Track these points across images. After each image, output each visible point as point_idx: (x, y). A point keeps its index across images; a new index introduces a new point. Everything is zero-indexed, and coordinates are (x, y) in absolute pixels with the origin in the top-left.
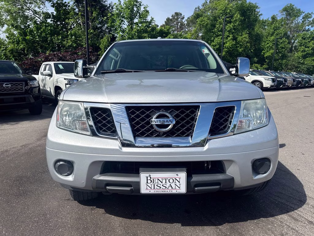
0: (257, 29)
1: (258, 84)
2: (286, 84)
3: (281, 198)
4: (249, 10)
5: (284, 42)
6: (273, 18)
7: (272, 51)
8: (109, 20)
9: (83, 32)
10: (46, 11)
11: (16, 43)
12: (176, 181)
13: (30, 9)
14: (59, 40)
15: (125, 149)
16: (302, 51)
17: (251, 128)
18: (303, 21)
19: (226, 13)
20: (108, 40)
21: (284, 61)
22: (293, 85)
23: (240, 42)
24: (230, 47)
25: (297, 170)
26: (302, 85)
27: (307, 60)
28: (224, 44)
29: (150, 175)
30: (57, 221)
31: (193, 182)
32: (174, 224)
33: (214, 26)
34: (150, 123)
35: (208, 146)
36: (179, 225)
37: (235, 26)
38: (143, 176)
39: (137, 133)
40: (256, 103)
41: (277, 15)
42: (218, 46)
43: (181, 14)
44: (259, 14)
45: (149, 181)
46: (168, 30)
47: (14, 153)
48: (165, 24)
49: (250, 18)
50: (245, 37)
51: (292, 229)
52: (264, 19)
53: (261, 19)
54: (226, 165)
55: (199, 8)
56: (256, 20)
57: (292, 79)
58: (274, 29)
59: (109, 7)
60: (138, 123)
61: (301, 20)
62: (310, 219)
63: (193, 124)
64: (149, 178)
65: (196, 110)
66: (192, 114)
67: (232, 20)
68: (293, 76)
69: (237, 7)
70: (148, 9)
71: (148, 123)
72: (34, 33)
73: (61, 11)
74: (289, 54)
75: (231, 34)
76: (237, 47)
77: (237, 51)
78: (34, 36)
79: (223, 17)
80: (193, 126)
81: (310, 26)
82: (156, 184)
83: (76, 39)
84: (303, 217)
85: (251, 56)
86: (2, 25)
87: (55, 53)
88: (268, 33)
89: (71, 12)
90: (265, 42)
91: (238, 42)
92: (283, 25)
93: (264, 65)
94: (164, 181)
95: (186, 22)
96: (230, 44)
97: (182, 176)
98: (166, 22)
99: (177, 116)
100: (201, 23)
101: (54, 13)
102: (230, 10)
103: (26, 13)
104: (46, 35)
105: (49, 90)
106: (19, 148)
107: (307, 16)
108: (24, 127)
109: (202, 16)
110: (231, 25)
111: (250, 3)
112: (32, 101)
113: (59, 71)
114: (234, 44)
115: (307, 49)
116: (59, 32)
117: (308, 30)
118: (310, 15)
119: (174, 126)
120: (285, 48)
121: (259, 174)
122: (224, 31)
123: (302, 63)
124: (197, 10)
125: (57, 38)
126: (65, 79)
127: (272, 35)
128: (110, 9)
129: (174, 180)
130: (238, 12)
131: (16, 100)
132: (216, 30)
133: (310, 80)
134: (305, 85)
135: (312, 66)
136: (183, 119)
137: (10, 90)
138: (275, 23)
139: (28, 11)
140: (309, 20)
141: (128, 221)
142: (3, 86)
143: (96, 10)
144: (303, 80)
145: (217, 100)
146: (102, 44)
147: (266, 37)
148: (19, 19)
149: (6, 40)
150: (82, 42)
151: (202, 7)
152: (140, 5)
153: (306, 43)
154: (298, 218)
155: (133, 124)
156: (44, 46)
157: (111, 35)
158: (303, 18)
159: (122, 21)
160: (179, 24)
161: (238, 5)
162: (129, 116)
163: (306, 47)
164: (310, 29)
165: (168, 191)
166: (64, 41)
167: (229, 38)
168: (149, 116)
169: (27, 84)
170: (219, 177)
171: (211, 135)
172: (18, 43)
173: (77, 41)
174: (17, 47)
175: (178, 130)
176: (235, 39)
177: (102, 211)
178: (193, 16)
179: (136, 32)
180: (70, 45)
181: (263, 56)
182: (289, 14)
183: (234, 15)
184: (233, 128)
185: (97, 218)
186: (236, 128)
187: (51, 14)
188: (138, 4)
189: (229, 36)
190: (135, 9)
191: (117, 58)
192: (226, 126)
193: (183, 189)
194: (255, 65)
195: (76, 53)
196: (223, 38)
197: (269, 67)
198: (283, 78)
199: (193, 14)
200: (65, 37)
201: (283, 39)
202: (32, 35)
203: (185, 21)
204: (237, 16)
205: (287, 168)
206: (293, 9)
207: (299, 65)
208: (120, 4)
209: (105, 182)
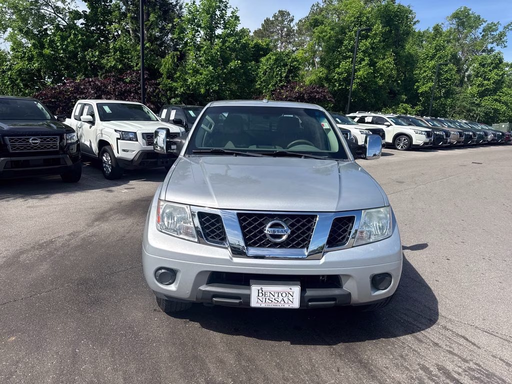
0: (410, 47)
1: (404, 140)
2: (448, 141)
3: (408, 316)
4: (397, 16)
5: (451, 70)
6: (437, 29)
7: (430, 84)
8: (175, 28)
9: (134, 46)
10: (74, 9)
11: (27, 60)
12: (289, 295)
13: (50, 4)
14: (95, 57)
15: (237, 260)
16: (479, 85)
17: (371, 240)
18: (483, 35)
19: (361, 22)
20: (173, 62)
21: (449, 101)
22: (458, 142)
23: (381, 69)
24: (364, 77)
25: (435, 282)
26: (473, 142)
27: (486, 100)
28: (355, 71)
29: (261, 288)
30: (147, 335)
31: (307, 296)
32: (282, 342)
33: (340, 42)
34: (263, 232)
35: (325, 259)
36: (289, 343)
37: (374, 43)
38: (255, 289)
39: (249, 242)
40: (379, 212)
41: (442, 24)
42: (346, 75)
43: (289, 14)
44: (414, 20)
45: (261, 295)
46: (268, 45)
47: (63, 246)
48: (261, 28)
49: (398, 30)
50: (389, 62)
51: (414, 350)
52: (422, 31)
53: (417, 31)
54: (343, 279)
55: (318, 6)
56: (408, 33)
57: (459, 132)
58: (436, 49)
59: (176, 5)
60: (250, 232)
61: (481, 33)
62: (436, 341)
63: (309, 234)
64: (260, 291)
65: (313, 219)
66: (309, 223)
67: (369, 34)
68: (460, 126)
69: (378, 10)
70: (238, 14)
71: (262, 231)
72: (56, 44)
73: (99, 10)
74: (458, 89)
75: (366, 57)
76: (375, 77)
77: (376, 83)
78: (55, 50)
79: (355, 29)
80: (309, 237)
81: (495, 44)
82: (268, 298)
83: (122, 57)
84: (429, 338)
85: (397, 92)
86: (4, 28)
87: (90, 79)
88: (426, 55)
89: (114, 11)
90: (421, 70)
91: (378, 69)
92: (451, 41)
93: (416, 105)
94: (276, 295)
95: (296, 28)
96: (365, 73)
97: (296, 290)
98: (263, 25)
99: (292, 226)
100: (320, 35)
101: (86, 12)
102: (367, 18)
103: (42, 11)
104: (76, 48)
105: (88, 143)
106: (67, 237)
107: (491, 28)
108: (61, 204)
109: (322, 23)
110: (368, 43)
111: (399, 5)
112: (70, 163)
113: (105, 117)
114: (371, 73)
115: (486, 82)
116: (94, 43)
117: (492, 50)
118: (495, 25)
119: (289, 236)
120: (451, 79)
121: (379, 290)
122: (357, 52)
123: (477, 104)
124: (315, 8)
125: (92, 54)
126: (116, 131)
127: (432, 58)
128: (177, 10)
129: (287, 294)
130: (379, 22)
131: (46, 162)
132: (344, 48)
133: (486, 134)
134: (477, 141)
135: (493, 109)
136: (298, 229)
137: (39, 147)
138: (437, 39)
139: (46, 8)
140: (492, 35)
141: (230, 337)
142: (29, 142)
143: (155, 10)
144: (475, 135)
145: (336, 209)
146: (163, 66)
147: (422, 61)
148: (30, 19)
149: (9, 53)
150: (131, 61)
151: (323, 4)
152: (226, 7)
153: (486, 72)
154: (424, 339)
155: (244, 233)
156: (71, 66)
157: (179, 53)
158: (484, 31)
159: (197, 31)
160: (285, 29)
161: (381, 8)
162: (241, 223)
163: (485, 79)
164: (494, 48)
165: (280, 305)
166: (104, 58)
167: (364, 63)
168: (262, 224)
169: (62, 139)
170: (335, 292)
171: (329, 247)
172: (30, 59)
173: (124, 60)
174: (29, 66)
175: (293, 240)
176: (372, 64)
177: (197, 325)
178: (307, 17)
179: (218, 51)
180: (112, 65)
181: (417, 90)
182: (462, 24)
183: (373, 25)
184: (354, 234)
185: (193, 332)
186: (358, 232)
187: (82, 13)
188: (222, 6)
189: (364, 60)
190: (218, 13)
191: (210, 128)
192: (344, 237)
193: (296, 304)
194: (402, 105)
195: (122, 80)
196: (354, 62)
197: (425, 110)
198: (445, 131)
199: (307, 15)
200: (105, 52)
201: (449, 65)
202: (52, 47)
203: (294, 26)
204: (378, 28)
205: (422, 279)
206: (467, 16)
207: (472, 106)
208: (194, 4)
209: (212, 294)
